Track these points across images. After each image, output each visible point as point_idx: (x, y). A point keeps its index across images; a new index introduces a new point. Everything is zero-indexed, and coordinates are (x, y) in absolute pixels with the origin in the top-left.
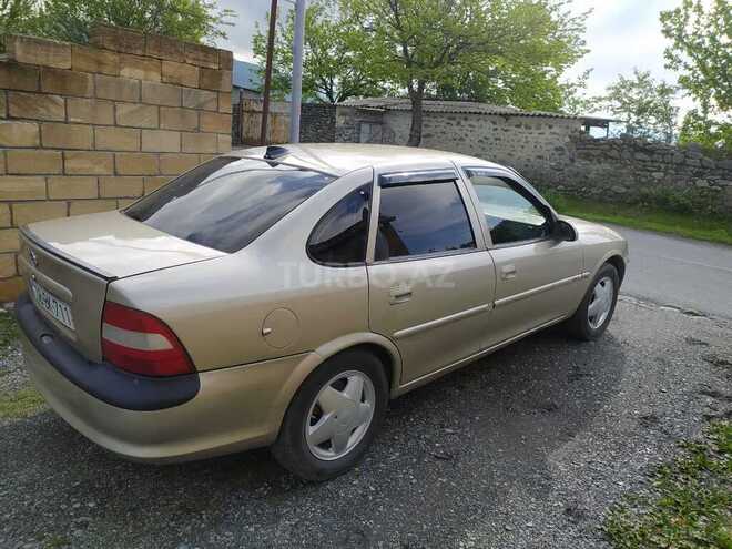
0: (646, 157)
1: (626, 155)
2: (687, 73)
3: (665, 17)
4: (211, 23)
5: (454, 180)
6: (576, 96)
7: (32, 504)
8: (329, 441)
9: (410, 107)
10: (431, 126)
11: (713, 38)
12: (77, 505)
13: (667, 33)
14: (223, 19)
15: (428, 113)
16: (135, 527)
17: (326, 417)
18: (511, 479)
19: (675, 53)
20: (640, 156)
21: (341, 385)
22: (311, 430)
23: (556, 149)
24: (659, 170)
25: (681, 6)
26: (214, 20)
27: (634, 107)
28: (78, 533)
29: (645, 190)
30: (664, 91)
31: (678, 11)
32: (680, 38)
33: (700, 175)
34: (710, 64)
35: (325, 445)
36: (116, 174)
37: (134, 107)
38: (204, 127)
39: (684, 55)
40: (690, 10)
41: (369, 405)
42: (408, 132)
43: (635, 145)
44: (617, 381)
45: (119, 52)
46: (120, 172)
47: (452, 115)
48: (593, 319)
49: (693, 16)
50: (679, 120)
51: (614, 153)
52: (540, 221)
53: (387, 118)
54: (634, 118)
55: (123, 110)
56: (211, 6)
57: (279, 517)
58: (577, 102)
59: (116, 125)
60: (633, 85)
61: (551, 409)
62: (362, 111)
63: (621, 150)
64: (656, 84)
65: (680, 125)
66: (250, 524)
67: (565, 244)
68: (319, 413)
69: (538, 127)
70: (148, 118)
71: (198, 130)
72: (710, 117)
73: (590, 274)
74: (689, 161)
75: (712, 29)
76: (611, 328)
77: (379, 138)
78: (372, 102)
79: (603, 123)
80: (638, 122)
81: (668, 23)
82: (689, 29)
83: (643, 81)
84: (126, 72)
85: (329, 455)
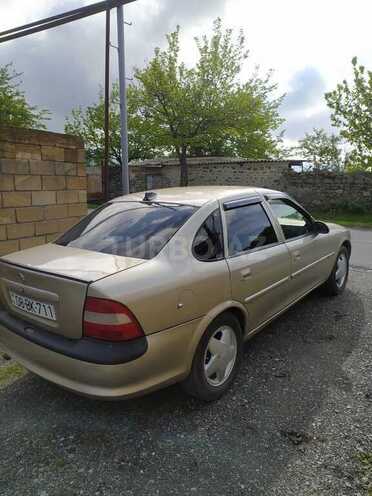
0: (330, 181)
1: (318, 181)
2: (345, 128)
3: (328, 96)
4: (34, 119)
5: (260, 203)
6: (277, 148)
7: (31, 442)
8: (215, 374)
9: (178, 163)
10: (193, 174)
11: (358, 107)
12: (63, 439)
13: (330, 105)
14: (44, 116)
15: (191, 166)
16: (106, 447)
17: (213, 358)
18: (326, 383)
19: (337, 117)
20: (327, 181)
21: (219, 336)
22: (206, 367)
23: (276, 181)
24: (339, 188)
25: (336, 89)
26: (37, 117)
27: (317, 151)
28: (71, 456)
29: (332, 201)
30: (334, 140)
31: (335, 92)
32: (338, 108)
33: (365, 189)
34: (357, 122)
35: (213, 376)
36: (17, 222)
37: (25, 178)
38: (69, 187)
39: (341, 118)
40: (342, 91)
41: (233, 348)
42: (179, 179)
43: (323, 174)
44: (363, 317)
45: (15, 143)
46: (19, 220)
47: (206, 166)
48: (338, 281)
49: (344, 95)
50: (342, 156)
51: (311, 180)
52: (302, 223)
53: (163, 171)
54: (318, 158)
55: (19, 180)
56: (33, 109)
57: (196, 426)
58: (278, 152)
59: (15, 190)
60: (314, 138)
61: (331, 338)
62: (146, 168)
63: (314, 178)
64: (329, 136)
65: (343, 160)
66: (180, 433)
67: (321, 236)
68: (209, 355)
69: (262, 169)
70: (35, 183)
71: (66, 189)
72: (364, 154)
73: (334, 253)
74: (356, 182)
75: (356, 101)
76: (348, 286)
77: (160, 184)
78: (153, 162)
79: (299, 163)
80: (321, 160)
81: (330, 99)
82: (343, 102)
83: (319, 135)
84: (19, 155)
85: (216, 383)
